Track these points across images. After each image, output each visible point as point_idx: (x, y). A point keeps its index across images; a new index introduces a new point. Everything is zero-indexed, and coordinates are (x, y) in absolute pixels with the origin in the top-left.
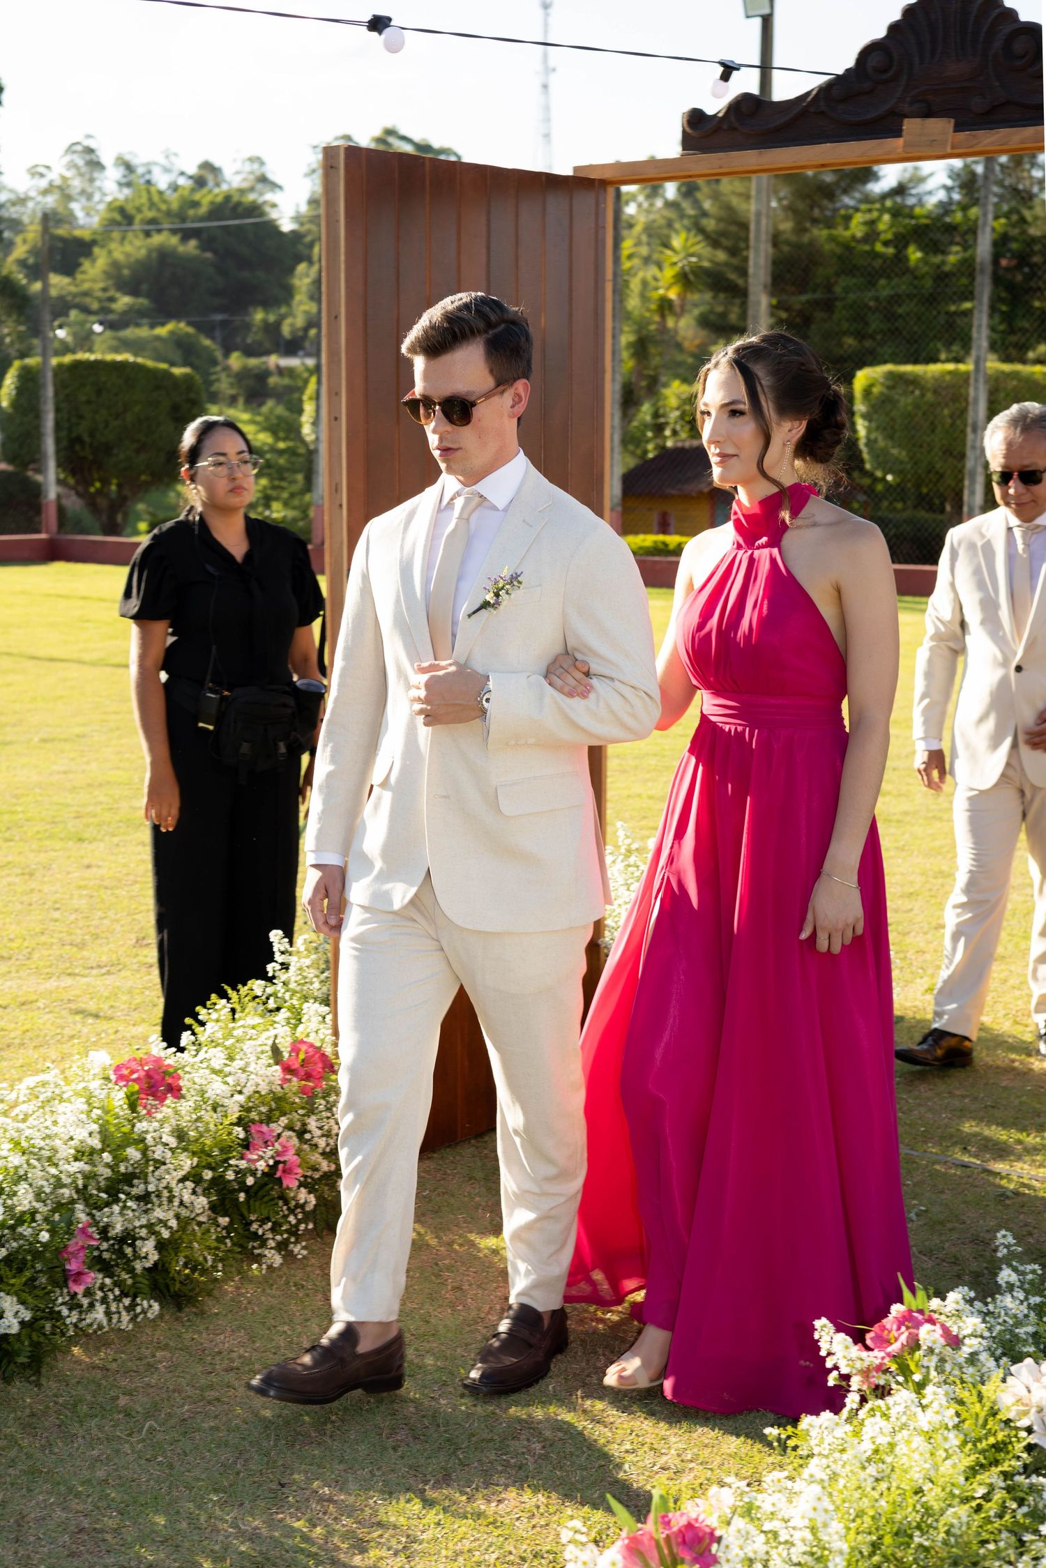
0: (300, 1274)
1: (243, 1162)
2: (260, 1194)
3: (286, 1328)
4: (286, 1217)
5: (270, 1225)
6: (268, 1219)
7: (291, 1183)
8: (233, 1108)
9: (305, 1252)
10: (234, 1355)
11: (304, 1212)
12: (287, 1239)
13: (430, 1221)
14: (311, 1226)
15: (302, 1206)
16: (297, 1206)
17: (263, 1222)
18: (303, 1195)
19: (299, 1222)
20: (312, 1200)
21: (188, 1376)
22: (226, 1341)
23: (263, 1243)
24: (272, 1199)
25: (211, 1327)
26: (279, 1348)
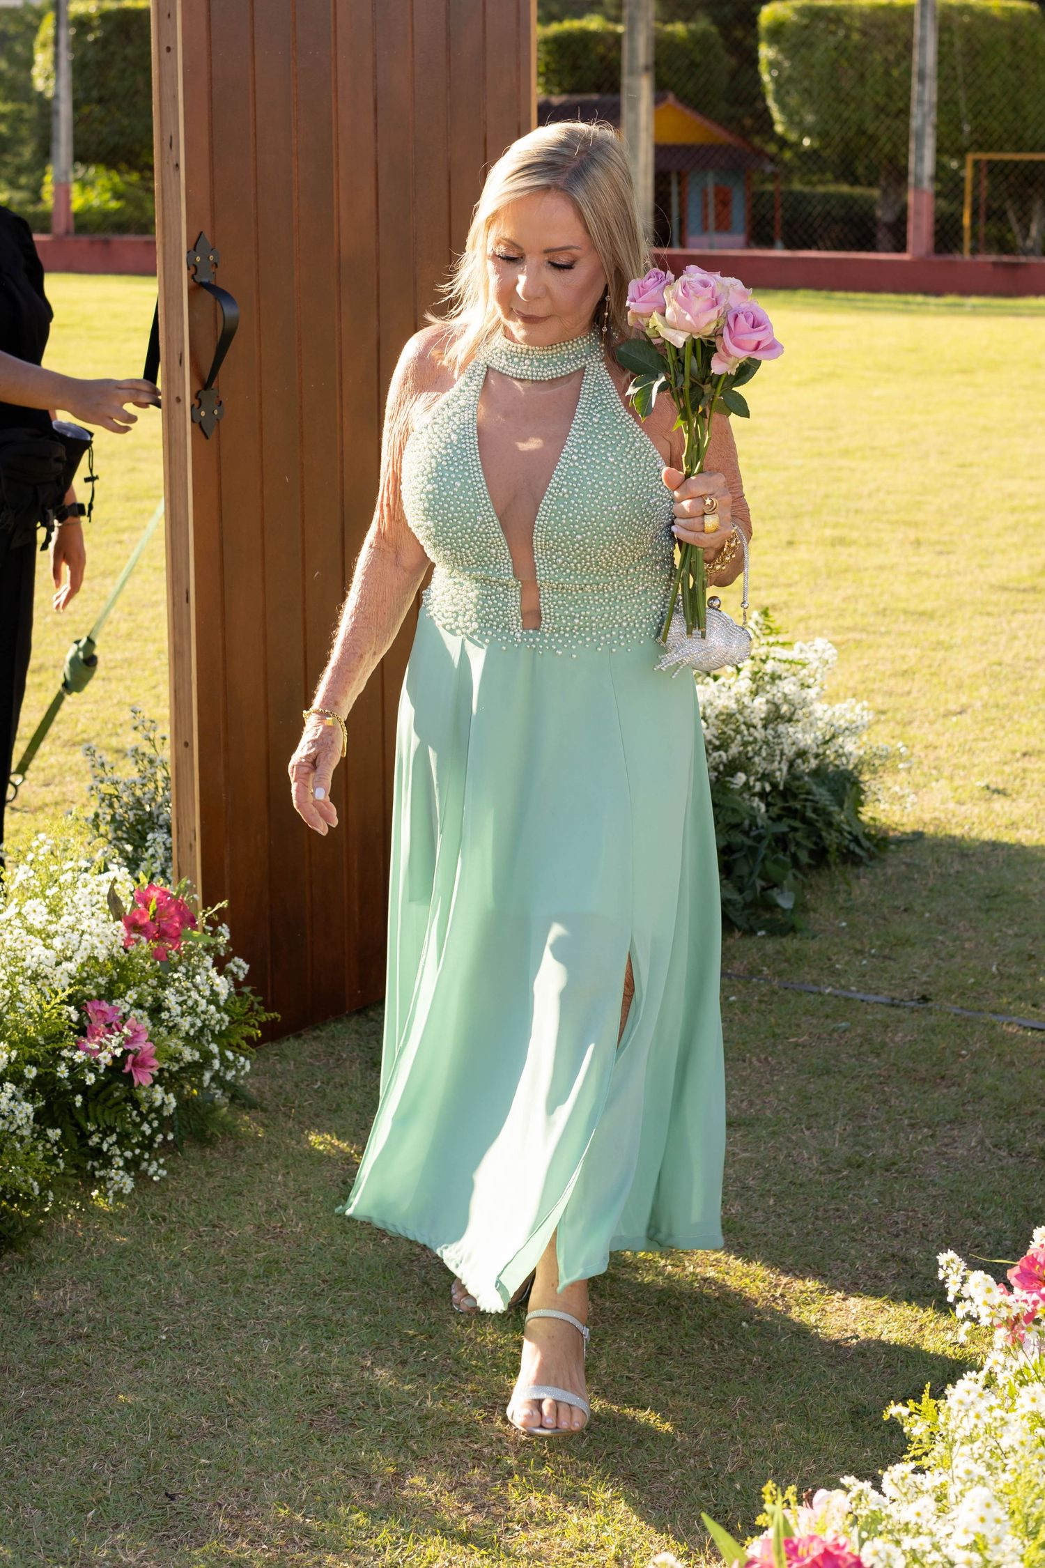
0: (158, 1202)
1: (80, 1053)
2: (102, 1096)
3: (149, 1277)
4: (137, 1125)
5: (114, 1138)
6: (113, 1130)
7: (143, 1079)
8: (61, 980)
9: (164, 1173)
10: (82, 1317)
11: (160, 1116)
12: (141, 1157)
13: (328, 1124)
14: (170, 1137)
15: (158, 1111)
16: (151, 1110)
17: (106, 1132)
18: (158, 1094)
19: (155, 1132)
20: (172, 1101)
21: (20, 1349)
22: (66, 1298)
23: (107, 1162)
24: (118, 1104)
25: (44, 1280)
26: (142, 1305)
